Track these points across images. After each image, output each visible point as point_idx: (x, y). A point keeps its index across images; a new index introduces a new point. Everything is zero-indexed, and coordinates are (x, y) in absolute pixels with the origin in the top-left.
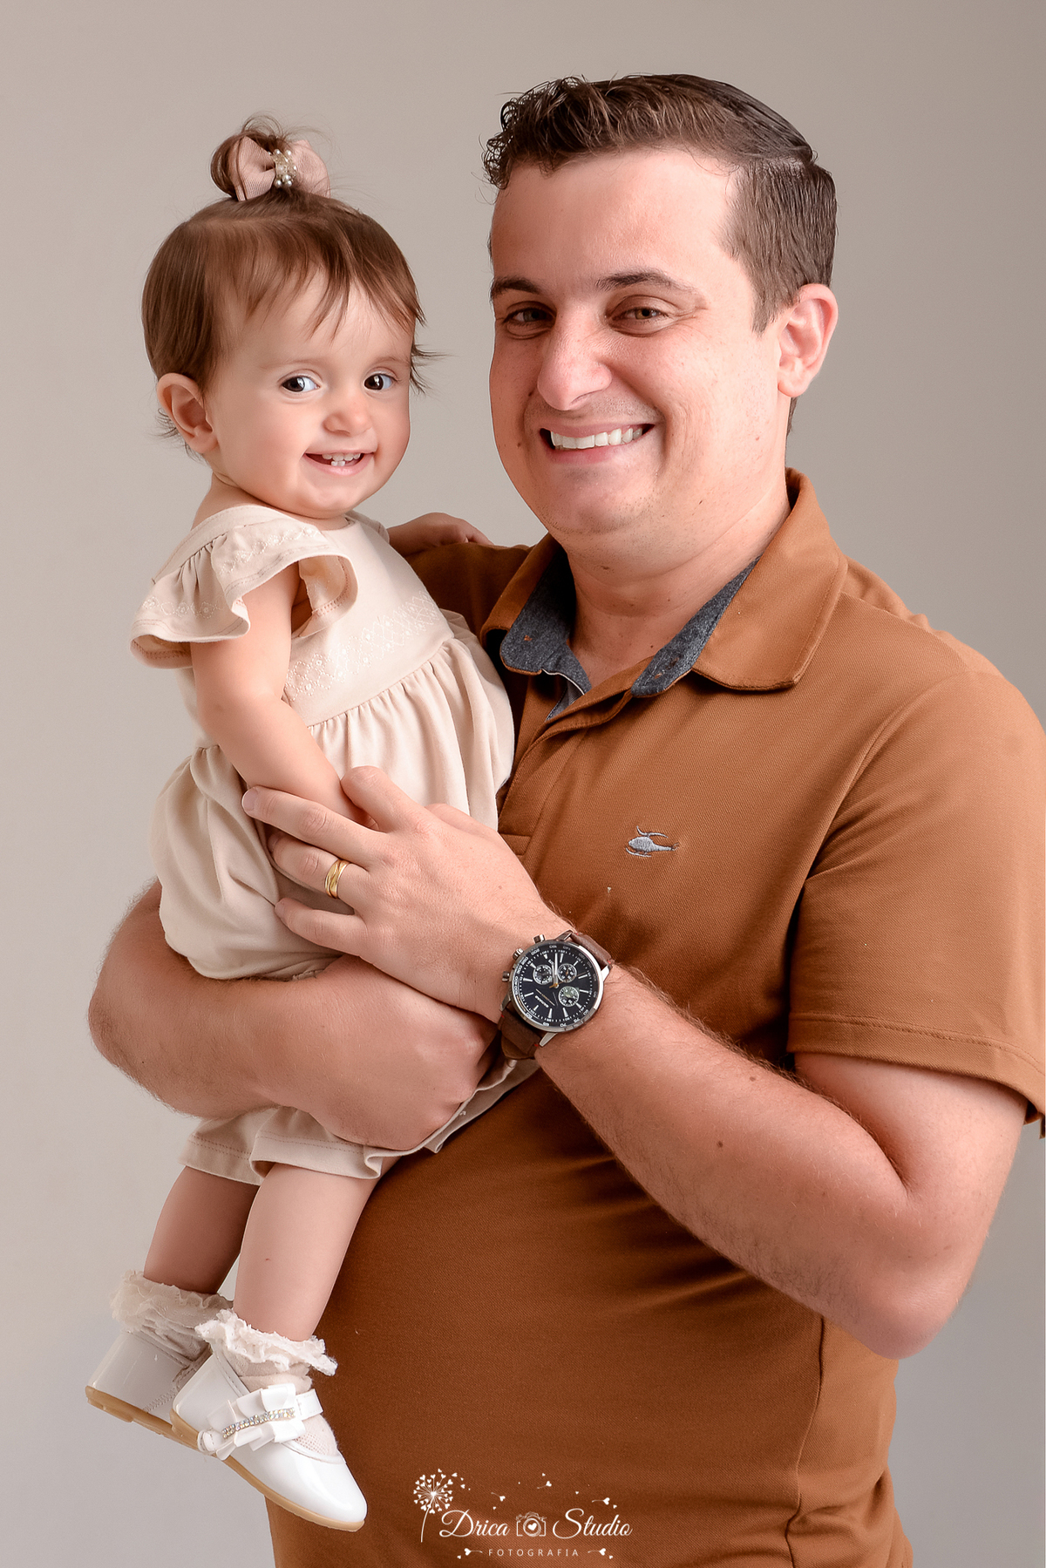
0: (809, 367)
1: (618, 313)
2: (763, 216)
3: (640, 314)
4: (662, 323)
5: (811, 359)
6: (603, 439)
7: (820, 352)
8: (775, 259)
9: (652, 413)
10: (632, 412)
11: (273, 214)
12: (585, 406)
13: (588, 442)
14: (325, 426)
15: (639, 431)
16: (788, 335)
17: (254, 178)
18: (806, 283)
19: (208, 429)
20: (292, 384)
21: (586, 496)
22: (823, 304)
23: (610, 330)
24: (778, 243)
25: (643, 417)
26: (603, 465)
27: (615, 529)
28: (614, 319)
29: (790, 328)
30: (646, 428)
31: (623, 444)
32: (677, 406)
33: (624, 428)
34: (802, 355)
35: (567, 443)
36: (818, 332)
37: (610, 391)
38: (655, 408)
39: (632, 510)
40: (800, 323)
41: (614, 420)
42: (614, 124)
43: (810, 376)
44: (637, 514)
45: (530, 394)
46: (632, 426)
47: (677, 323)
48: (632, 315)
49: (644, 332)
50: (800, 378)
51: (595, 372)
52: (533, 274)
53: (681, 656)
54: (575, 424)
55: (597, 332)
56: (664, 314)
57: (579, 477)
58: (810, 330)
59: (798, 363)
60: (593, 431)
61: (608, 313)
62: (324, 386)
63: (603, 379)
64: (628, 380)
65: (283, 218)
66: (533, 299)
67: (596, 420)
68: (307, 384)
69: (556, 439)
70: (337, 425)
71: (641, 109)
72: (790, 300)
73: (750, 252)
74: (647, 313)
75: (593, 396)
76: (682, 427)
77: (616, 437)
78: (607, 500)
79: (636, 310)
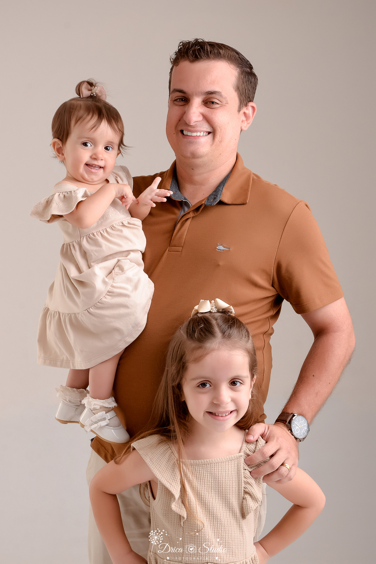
0: (248, 124)
1: (206, 102)
2: (243, 83)
3: (211, 103)
4: (217, 106)
5: (249, 122)
6: (198, 134)
7: (251, 120)
8: (244, 94)
9: (212, 129)
10: (206, 128)
11: (88, 101)
12: (195, 125)
13: (194, 134)
14: (91, 157)
15: (207, 134)
16: (244, 115)
17: (86, 92)
18: (250, 101)
19: (63, 155)
20: (85, 144)
21: (192, 148)
22: (253, 107)
23: (203, 106)
24: (245, 90)
25: (209, 130)
26: (198, 140)
27: (199, 158)
28: (205, 103)
29: (245, 113)
30: (209, 133)
31: (203, 136)
32: (218, 128)
33: (204, 132)
34: (247, 120)
35: (189, 134)
36: (251, 115)
37: (202, 122)
38: (212, 128)
39: (204, 153)
40: (247, 112)
41: (202, 129)
42: (211, 52)
43: (248, 125)
44: (205, 154)
45: (179, 120)
46: (206, 132)
47: (221, 106)
48: (209, 103)
49: (213, 108)
50: (246, 126)
51: (199, 116)
52: (185, 89)
53: (217, 196)
54: (192, 129)
55: (201, 105)
56: (218, 104)
57: (191, 143)
58: (249, 114)
59: (246, 122)
60: (196, 131)
61: (203, 101)
62: (93, 146)
63: (201, 118)
64: (207, 119)
65: (90, 102)
66: (183, 96)
67: (198, 129)
68: (89, 145)
69: (185, 133)
70: (94, 157)
71: (218, 50)
72: (246, 105)
73: (239, 91)
74: (213, 103)
75: (198, 122)
76: (219, 133)
77: (202, 134)
78: (198, 150)
79: (210, 102)
